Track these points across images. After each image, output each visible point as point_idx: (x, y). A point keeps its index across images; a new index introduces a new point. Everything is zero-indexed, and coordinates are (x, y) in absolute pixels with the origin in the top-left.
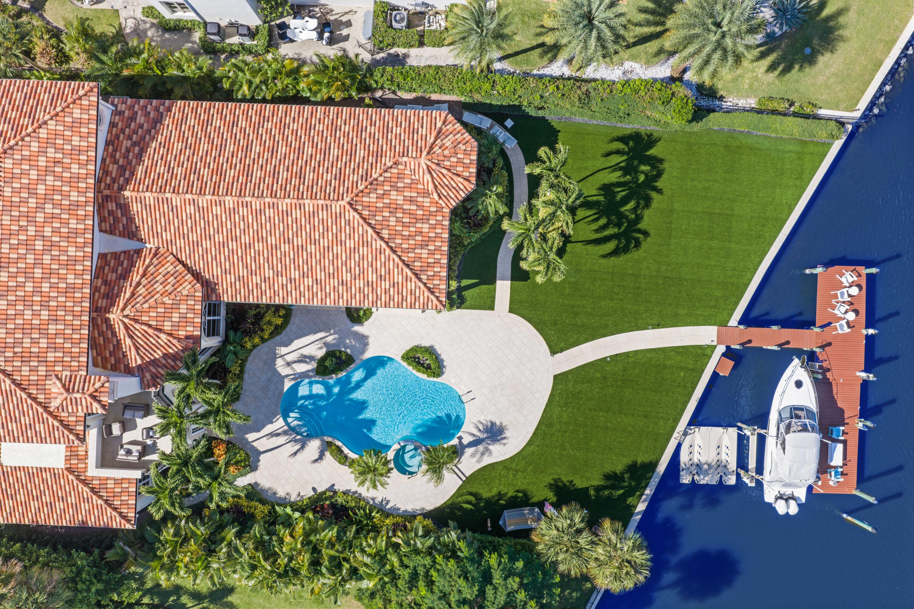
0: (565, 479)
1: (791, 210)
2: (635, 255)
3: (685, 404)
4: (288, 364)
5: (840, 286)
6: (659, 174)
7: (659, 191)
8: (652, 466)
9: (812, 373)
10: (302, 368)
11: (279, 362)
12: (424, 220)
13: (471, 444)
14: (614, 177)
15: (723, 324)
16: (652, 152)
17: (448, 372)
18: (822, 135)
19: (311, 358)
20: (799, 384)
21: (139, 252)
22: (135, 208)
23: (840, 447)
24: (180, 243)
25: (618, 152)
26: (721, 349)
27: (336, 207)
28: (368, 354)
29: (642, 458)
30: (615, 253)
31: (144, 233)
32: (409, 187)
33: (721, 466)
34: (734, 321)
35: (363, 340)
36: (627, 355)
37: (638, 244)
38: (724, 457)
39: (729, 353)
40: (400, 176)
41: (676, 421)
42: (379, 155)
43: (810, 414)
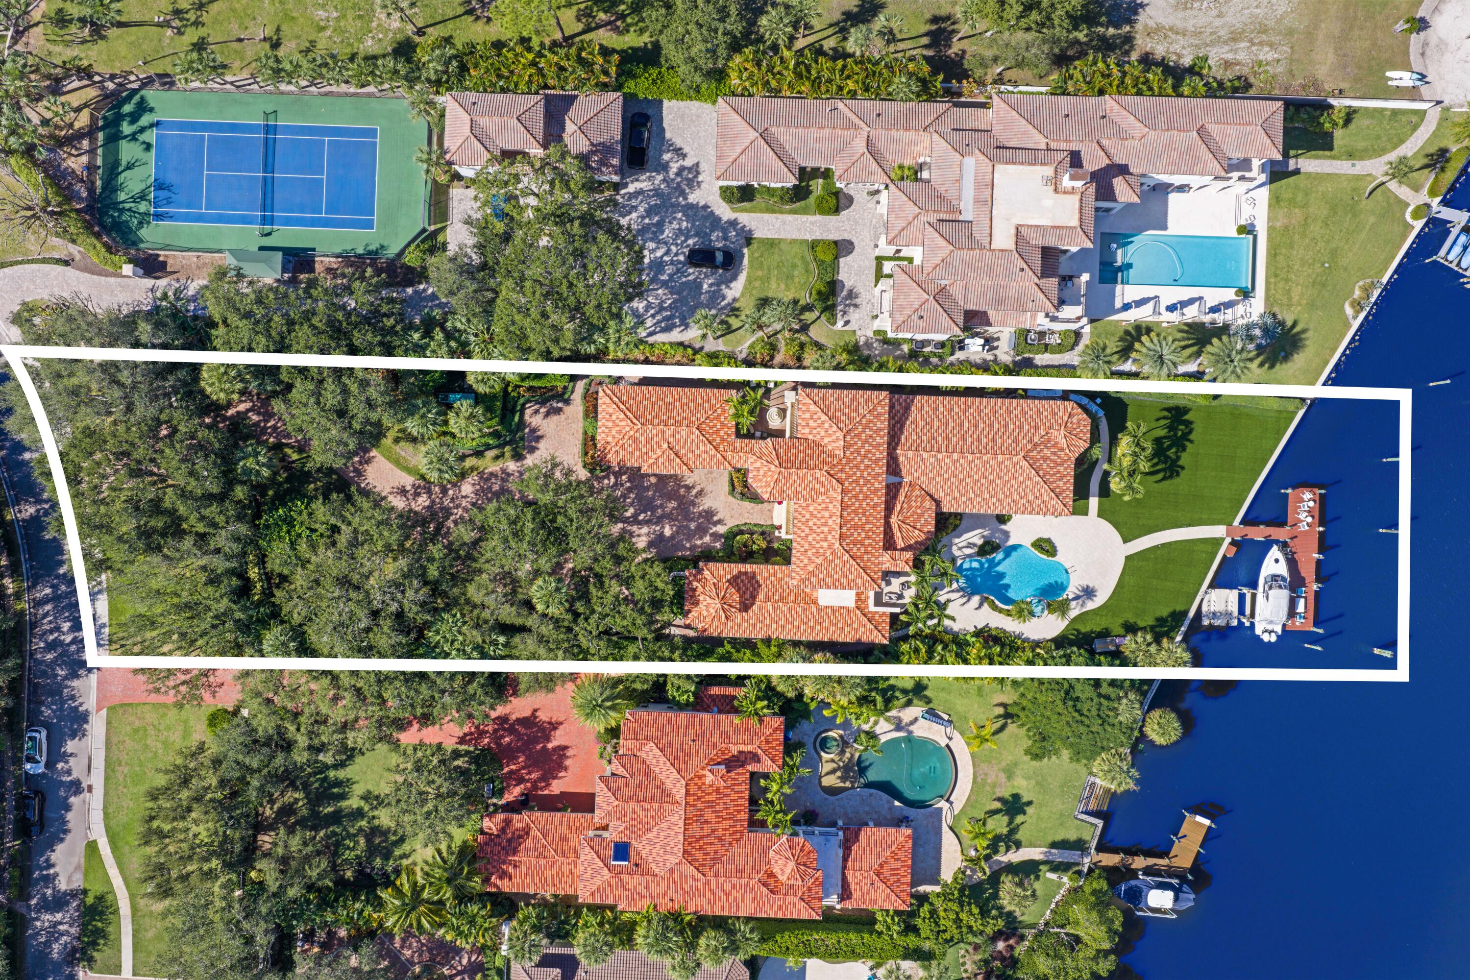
0: (1132, 621)
1: (1272, 452)
2: (1176, 481)
3: (1206, 574)
4: (960, 549)
5: (1302, 501)
6: (1191, 431)
7: (1191, 441)
8: (1185, 613)
9: (1285, 555)
10: (968, 551)
11: (954, 548)
12: (1061, 464)
13: (1074, 599)
14: (1162, 433)
15: (1229, 524)
16: (1186, 417)
17: (1059, 554)
18: (1292, 408)
19: (975, 545)
20: (1277, 561)
21: (900, 484)
22: (901, 459)
23: (1302, 601)
24: (924, 478)
25: (1165, 418)
26: (1229, 540)
27: (1015, 459)
28: (1011, 542)
29: (1179, 608)
30: (1164, 479)
31: (904, 472)
32: (1053, 446)
33: (1229, 614)
34: (1236, 522)
35: (1007, 535)
36: (1170, 543)
37: (1178, 475)
38: (1230, 608)
39: (1234, 543)
40: (1049, 440)
41: (1200, 585)
42: (1036, 428)
43: (1283, 579)
